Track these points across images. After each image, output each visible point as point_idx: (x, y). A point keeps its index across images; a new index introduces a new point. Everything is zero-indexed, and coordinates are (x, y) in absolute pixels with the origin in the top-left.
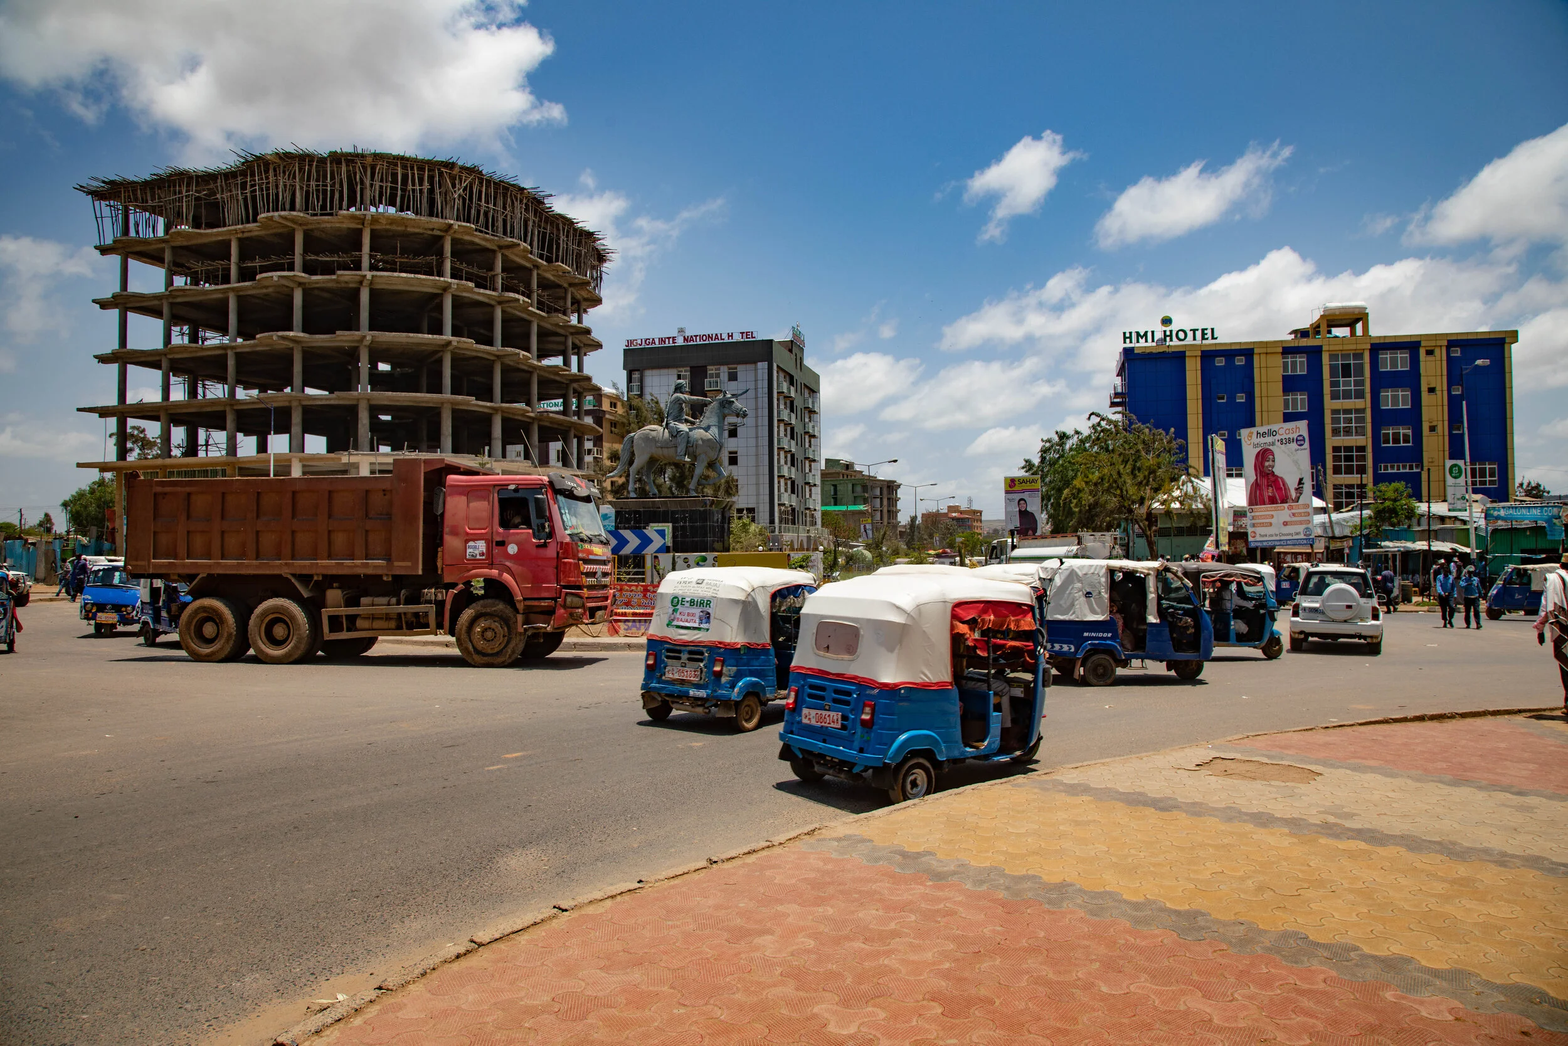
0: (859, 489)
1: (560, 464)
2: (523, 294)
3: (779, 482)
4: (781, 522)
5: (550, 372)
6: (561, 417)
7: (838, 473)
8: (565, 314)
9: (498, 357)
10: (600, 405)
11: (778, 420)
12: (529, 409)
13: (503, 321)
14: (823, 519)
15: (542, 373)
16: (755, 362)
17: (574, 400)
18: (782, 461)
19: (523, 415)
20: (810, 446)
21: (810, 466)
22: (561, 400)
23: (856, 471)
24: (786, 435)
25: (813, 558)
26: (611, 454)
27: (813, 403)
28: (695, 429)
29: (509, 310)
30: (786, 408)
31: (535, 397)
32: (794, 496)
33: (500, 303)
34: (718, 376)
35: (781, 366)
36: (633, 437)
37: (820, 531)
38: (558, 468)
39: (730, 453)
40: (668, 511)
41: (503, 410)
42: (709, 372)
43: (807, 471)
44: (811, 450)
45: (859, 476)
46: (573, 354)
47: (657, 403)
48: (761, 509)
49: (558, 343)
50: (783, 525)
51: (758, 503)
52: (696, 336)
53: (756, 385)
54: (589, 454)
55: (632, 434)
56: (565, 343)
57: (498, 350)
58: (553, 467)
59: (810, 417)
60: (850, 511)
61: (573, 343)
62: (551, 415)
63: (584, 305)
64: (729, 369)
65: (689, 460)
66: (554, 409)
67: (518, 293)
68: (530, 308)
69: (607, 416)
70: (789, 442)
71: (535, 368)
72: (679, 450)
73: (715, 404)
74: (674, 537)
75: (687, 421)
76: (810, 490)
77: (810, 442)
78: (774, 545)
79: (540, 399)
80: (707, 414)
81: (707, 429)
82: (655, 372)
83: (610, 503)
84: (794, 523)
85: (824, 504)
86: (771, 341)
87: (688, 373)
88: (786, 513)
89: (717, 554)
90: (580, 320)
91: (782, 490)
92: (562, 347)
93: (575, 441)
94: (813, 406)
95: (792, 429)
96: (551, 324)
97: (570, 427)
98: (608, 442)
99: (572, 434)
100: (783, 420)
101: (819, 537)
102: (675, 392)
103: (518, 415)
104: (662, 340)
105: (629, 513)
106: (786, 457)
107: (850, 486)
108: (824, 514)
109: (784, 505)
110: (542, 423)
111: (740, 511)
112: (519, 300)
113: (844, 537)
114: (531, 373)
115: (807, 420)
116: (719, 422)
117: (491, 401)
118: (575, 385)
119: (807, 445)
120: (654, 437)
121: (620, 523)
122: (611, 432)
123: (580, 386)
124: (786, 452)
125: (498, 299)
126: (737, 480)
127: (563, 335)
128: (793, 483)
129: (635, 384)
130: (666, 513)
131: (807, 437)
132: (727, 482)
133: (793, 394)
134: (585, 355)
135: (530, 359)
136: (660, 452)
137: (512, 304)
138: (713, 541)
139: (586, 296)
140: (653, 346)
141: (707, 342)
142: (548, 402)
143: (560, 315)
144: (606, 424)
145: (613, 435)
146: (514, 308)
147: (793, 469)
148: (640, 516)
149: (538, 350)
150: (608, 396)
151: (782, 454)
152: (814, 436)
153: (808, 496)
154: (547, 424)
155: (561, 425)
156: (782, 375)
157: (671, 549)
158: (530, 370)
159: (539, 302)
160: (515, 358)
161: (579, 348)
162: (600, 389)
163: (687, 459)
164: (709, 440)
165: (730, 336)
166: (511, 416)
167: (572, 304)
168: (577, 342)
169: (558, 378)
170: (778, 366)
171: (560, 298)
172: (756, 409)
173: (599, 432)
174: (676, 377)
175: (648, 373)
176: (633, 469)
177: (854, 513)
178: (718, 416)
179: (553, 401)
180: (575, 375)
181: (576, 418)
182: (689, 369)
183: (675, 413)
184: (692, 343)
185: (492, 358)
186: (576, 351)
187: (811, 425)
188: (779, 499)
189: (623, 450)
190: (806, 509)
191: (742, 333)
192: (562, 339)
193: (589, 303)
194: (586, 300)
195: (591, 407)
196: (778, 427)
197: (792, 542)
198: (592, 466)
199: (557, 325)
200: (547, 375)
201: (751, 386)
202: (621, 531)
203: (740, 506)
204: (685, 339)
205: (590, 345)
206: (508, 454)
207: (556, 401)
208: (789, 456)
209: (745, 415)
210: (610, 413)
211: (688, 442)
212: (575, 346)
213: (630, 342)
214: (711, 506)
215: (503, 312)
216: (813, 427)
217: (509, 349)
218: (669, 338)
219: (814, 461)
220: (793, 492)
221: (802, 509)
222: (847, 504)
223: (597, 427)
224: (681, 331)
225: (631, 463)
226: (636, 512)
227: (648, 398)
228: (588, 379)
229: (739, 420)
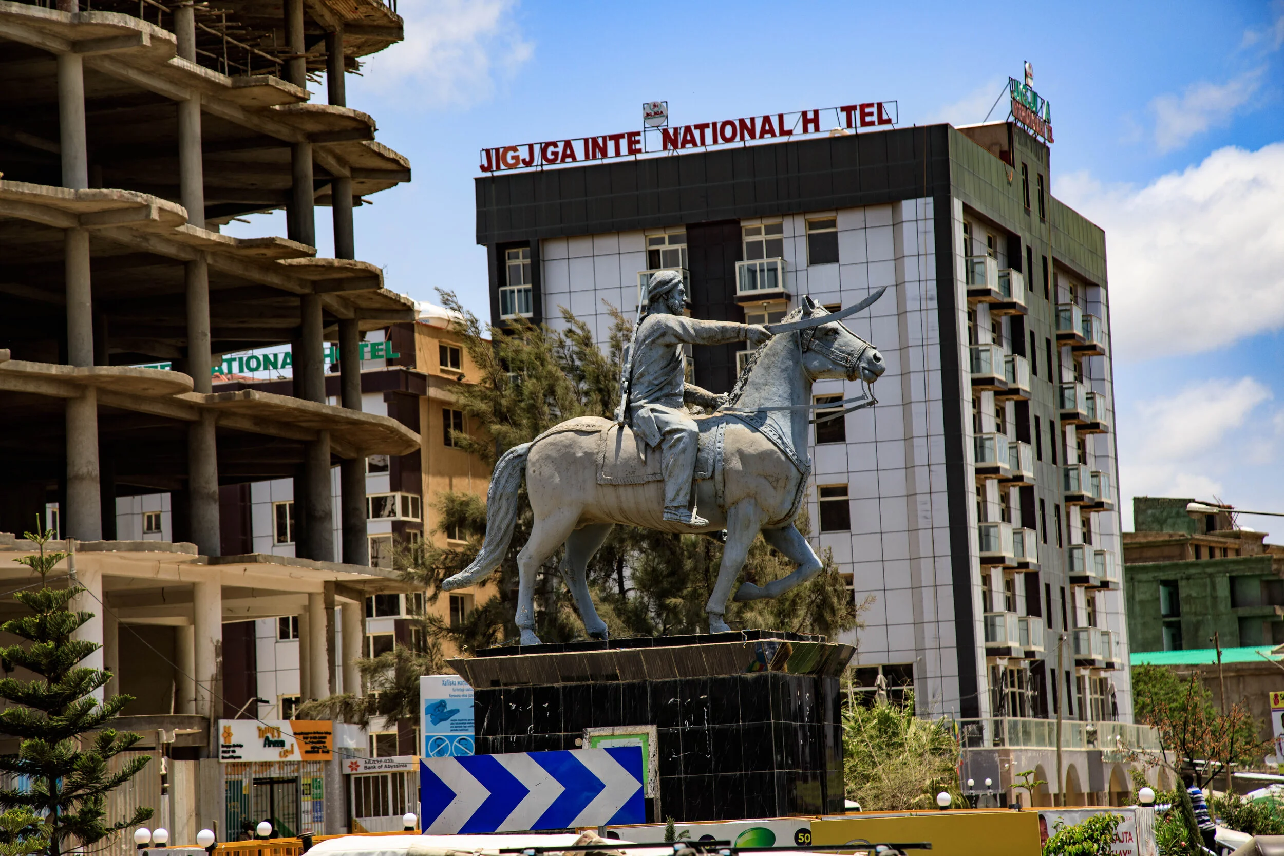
0: (1253, 590)
1: (288, 549)
2: (151, 15)
3: (986, 580)
4: (998, 709)
5: (248, 262)
6: (290, 401)
7: (1181, 544)
8: (287, 74)
9: (81, 218)
10: (410, 359)
11: (975, 382)
12: (185, 379)
13: (91, 104)
14: (1137, 694)
15: (223, 265)
16: (892, 200)
17: (327, 345)
18: (994, 512)
19: (168, 400)
20: (1082, 459)
21: (1086, 523)
22: (288, 348)
23: (1239, 535)
24: (1001, 428)
25: (1122, 828)
26: (450, 513)
27: (1087, 320)
28: (718, 422)
29: (108, 67)
30: (997, 341)
31: (205, 343)
32: (1037, 624)
33: (77, 46)
34: (776, 249)
35: (977, 206)
36: (523, 457)
37: (1131, 737)
38: (282, 561)
39: (825, 491)
40: (643, 686)
41: (102, 387)
42: (748, 239)
43: (1077, 538)
44: (1085, 471)
45: (1250, 551)
46: (320, 201)
47: (586, 341)
48: (931, 669)
49: (273, 168)
50: (1007, 720)
51: (920, 649)
52: (702, 127)
53: (899, 271)
54: (377, 514)
55: (521, 448)
56: (293, 167)
57: (79, 198)
58: (268, 559)
59: (1078, 368)
60: (1230, 667)
61: (317, 168)
62: (257, 395)
63: (346, 43)
64: (812, 225)
65: (701, 521)
66: (262, 375)
67: (136, 14)
68: (177, 61)
69: (433, 392)
70: (1013, 448)
71: (201, 249)
72: (670, 492)
73: (778, 343)
74: (665, 767)
75: (690, 399)
76: (1091, 602)
77: (1081, 445)
78: (980, 784)
79: (220, 347)
80: (756, 373)
81: (756, 421)
82: (581, 247)
83: (457, 666)
84: (1041, 710)
85: (1138, 645)
86: (945, 128)
87: (681, 247)
88: (1012, 676)
89: (803, 821)
90: (336, 94)
91: (999, 603)
92: (282, 182)
93: (336, 473)
94: (1088, 330)
95: (1022, 408)
96: (245, 109)
97: (318, 432)
98: (439, 473)
99: (326, 449)
100: (990, 381)
101: (1133, 757)
102: (648, 310)
103: (154, 400)
104: (595, 146)
105: (520, 696)
106: (1005, 498)
107: (1223, 590)
108: (1141, 677)
109: (1007, 651)
110: (225, 423)
111: (865, 676)
112: (137, 35)
113: (1215, 755)
114: (188, 266)
115: (1068, 376)
116: (793, 397)
117: (63, 360)
118: (329, 299)
119: (1072, 458)
120: (588, 455)
121: (492, 730)
122: (447, 441)
123: (345, 301)
124: (1002, 481)
125: (73, 35)
126: (849, 580)
127: (283, 144)
128: (1032, 579)
129: (517, 288)
130: (635, 692)
131: (1071, 430)
132: (818, 588)
133: (1019, 296)
134: (358, 202)
135: (182, 221)
136: (610, 499)
137: (116, 50)
138: (792, 779)
139: (350, 16)
140: (569, 164)
141: (737, 144)
142: (245, 354)
143: (272, 80)
144: (429, 419)
145: (452, 451)
146: (125, 62)
147: (1031, 537)
148: (554, 707)
149: (208, 192)
150: (434, 331)
151: (992, 489)
152: (1094, 427)
153: (1082, 621)
154: (246, 425)
155: (287, 425)
156: (980, 236)
157: (658, 809)
158: (185, 256)
159: (202, 40)
160: (135, 221)
161: (336, 181)
162: (408, 309)
163: (697, 519)
164: (764, 456)
165: (810, 120)
166: (130, 405)
167: (310, 42)
168: (331, 163)
169: (274, 280)
170: (967, 209)
171: (268, 25)
172: (903, 348)
173: (409, 442)
174: (642, 261)
175: (555, 250)
176: (527, 556)
177: (1241, 671)
178: (791, 381)
179: (259, 352)
180: (328, 267)
181: (333, 401)
182: (682, 231)
183: (653, 373)
184: (689, 150)
185: (62, 222)
186: (327, 190)
187: (1082, 390)
188: (990, 634)
189: (492, 499)
190: (1079, 663)
191: (848, 110)
192: (283, 155)
193: (359, 38)
194: (351, 27)
195: (379, 366)
196: (976, 403)
197: (1040, 773)
198: (388, 550)
199: (264, 111)
200: (237, 270)
201: (882, 276)
202: (501, 759)
203: (862, 660)
204: (669, 139)
205: (370, 172)
206: (120, 523)
207: (270, 351)
208: (1015, 494)
209: (874, 372)
210: (441, 382)
211: (698, 464)
212: (323, 176)
213: (494, 156)
214: (778, 665)
215: (89, 73)
216: (1091, 397)
217: (114, 193)
218: (616, 138)
219: (1099, 506)
220: (1033, 609)
221: (1068, 664)
222: (1216, 644)
223: (403, 429)
224: (654, 112)
225: (519, 538)
226: (542, 694)
227: (558, 326)
228: (373, 277)
229: (852, 389)
